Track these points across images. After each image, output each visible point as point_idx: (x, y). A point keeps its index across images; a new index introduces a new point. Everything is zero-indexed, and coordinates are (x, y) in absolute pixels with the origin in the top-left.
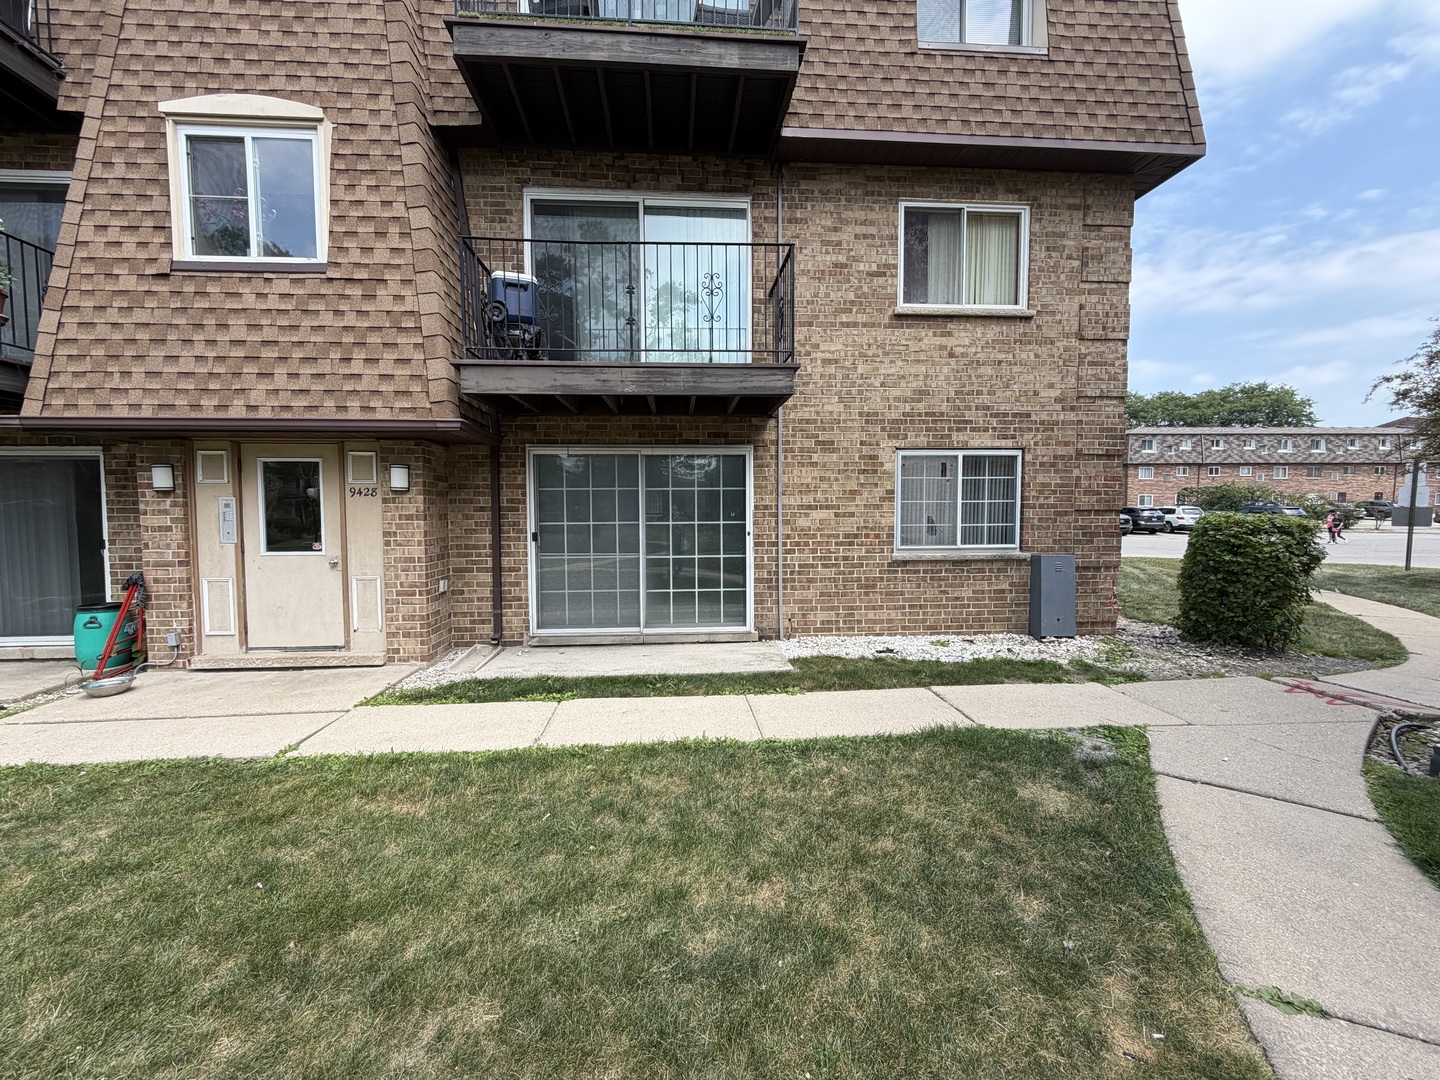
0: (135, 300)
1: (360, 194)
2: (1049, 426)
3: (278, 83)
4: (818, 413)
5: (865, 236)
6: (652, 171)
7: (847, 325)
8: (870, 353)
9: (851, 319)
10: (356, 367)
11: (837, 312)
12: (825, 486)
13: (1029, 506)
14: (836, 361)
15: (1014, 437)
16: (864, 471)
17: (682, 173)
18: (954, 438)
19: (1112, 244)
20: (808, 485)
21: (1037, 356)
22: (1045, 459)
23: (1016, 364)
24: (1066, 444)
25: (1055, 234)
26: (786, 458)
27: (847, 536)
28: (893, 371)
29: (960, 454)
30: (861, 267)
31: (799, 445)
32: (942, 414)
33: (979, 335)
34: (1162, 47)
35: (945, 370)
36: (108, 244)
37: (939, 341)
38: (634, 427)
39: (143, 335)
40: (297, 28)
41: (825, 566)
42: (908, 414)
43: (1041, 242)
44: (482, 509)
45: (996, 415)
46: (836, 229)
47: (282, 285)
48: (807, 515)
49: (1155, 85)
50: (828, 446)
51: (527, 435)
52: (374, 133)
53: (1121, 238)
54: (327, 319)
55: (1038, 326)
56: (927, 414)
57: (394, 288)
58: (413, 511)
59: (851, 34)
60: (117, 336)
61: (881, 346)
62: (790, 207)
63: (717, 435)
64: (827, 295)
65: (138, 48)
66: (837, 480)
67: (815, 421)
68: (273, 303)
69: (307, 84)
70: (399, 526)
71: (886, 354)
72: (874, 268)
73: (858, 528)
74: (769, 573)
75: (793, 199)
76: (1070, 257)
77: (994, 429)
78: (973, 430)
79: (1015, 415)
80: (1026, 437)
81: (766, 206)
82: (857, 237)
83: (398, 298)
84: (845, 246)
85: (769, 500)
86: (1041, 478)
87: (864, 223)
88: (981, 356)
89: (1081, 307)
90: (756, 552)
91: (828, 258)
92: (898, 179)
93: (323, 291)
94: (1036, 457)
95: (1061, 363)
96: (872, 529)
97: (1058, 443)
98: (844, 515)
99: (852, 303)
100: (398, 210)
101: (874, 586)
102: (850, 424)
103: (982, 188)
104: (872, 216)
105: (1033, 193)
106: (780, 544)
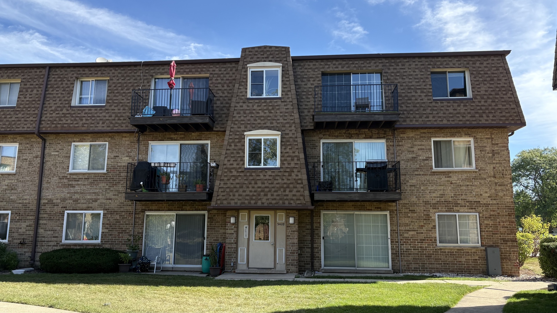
0: (236, 177)
1: (288, 150)
2: (487, 205)
3: (268, 125)
4: (409, 201)
5: (421, 149)
6: (357, 134)
7: (417, 175)
8: (425, 183)
9: (418, 173)
10: (287, 192)
11: (414, 171)
12: (413, 224)
13: (483, 231)
14: (414, 186)
15: (475, 209)
16: (425, 219)
17: (365, 134)
18: (454, 209)
19: (502, 149)
20: (407, 224)
21: (480, 183)
22: (487, 216)
23: (473, 186)
24: (494, 211)
25: (482, 146)
26: (400, 215)
27: (421, 240)
28: (433, 188)
29: (457, 214)
30: (421, 158)
31: (404, 211)
32: (450, 202)
33: (460, 177)
34: (509, 95)
35: (450, 188)
36: (230, 164)
37: (447, 179)
38: (352, 205)
39: (238, 186)
40: (272, 111)
41: (414, 249)
42: (439, 202)
43: (478, 149)
44: (308, 229)
45: (468, 202)
46: (412, 147)
47: (269, 173)
48: (407, 233)
49: (508, 106)
50: (413, 211)
51: (321, 208)
52: (291, 135)
53: (505, 147)
54: (280, 181)
55: (480, 174)
56: (445, 202)
57: (296, 173)
58: (295, 230)
59: (413, 98)
60: (232, 186)
61: (429, 181)
62: (398, 142)
63: (378, 208)
64: (410, 166)
65: (237, 118)
66: (416, 222)
67: (408, 204)
68: (267, 177)
69: (275, 124)
70: (291, 234)
71: (430, 183)
72: (425, 158)
73: (424, 237)
74: (396, 251)
75: (398, 139)
76: (488, 153)
77: (468, 206)
78: (460, 206)
79: (474, 202)
80: (479, 209)
81: (390, 142)
82: (419, 149)
83: (297, 175)
84: (415, 152)
85: (395, 228)
86: (486, 222)
87: (421, 145)
88: (461, 184)
89: (494, 168)
90: (391, 244)
91: (410, 155)
92: (430, 133)
93: (279, 174)
94: (483, 215)
95: (489, 185)
96: (429, 238)
97: (491, 211)
98: (420, 233)
99: (418, 168)
100: (297, 154)
101: (431, 257)
102: (420, 205)
103: (457, 134)
104: (423, 143)
105: (474, 135)
106: (399, 242)
